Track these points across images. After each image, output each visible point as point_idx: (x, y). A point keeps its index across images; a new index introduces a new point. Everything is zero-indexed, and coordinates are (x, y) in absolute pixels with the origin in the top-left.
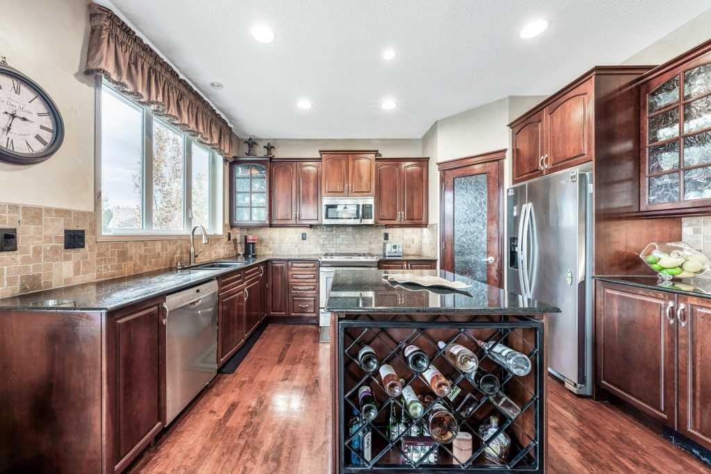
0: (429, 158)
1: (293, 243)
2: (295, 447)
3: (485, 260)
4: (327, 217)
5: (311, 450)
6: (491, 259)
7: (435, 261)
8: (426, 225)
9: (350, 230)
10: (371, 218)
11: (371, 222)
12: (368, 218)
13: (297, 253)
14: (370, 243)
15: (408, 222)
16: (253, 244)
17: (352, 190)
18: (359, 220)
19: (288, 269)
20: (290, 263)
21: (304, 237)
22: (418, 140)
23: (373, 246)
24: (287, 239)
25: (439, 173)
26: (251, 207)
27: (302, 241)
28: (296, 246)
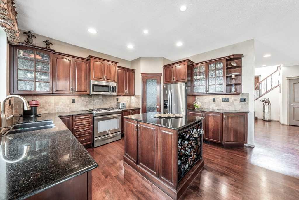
0: (135, 70)
1: (65, 105)
2: (144, 195)
3: (156, 107)
4: (93, 91)
5: (150, 191)
6: (158, 107)
7: (139, 109)
8: (134, 95)
9: (101, 97)
10: (115, 92)
11: (115, 93)
12: (114, 92)
13: (69, 110)
14: (111, 103)
15: (128, 94)
16: (36, 107)
17: (106, 79)
18: (110, 93)
19: (73, 120)
20: (74, 117)
21: (74, 101)
22: (129, 61)
23: (112, 104)
24: (61, 103)
25: (141, 77)
26: (36, 81)
27: (72, 104)
28: (68, 107)
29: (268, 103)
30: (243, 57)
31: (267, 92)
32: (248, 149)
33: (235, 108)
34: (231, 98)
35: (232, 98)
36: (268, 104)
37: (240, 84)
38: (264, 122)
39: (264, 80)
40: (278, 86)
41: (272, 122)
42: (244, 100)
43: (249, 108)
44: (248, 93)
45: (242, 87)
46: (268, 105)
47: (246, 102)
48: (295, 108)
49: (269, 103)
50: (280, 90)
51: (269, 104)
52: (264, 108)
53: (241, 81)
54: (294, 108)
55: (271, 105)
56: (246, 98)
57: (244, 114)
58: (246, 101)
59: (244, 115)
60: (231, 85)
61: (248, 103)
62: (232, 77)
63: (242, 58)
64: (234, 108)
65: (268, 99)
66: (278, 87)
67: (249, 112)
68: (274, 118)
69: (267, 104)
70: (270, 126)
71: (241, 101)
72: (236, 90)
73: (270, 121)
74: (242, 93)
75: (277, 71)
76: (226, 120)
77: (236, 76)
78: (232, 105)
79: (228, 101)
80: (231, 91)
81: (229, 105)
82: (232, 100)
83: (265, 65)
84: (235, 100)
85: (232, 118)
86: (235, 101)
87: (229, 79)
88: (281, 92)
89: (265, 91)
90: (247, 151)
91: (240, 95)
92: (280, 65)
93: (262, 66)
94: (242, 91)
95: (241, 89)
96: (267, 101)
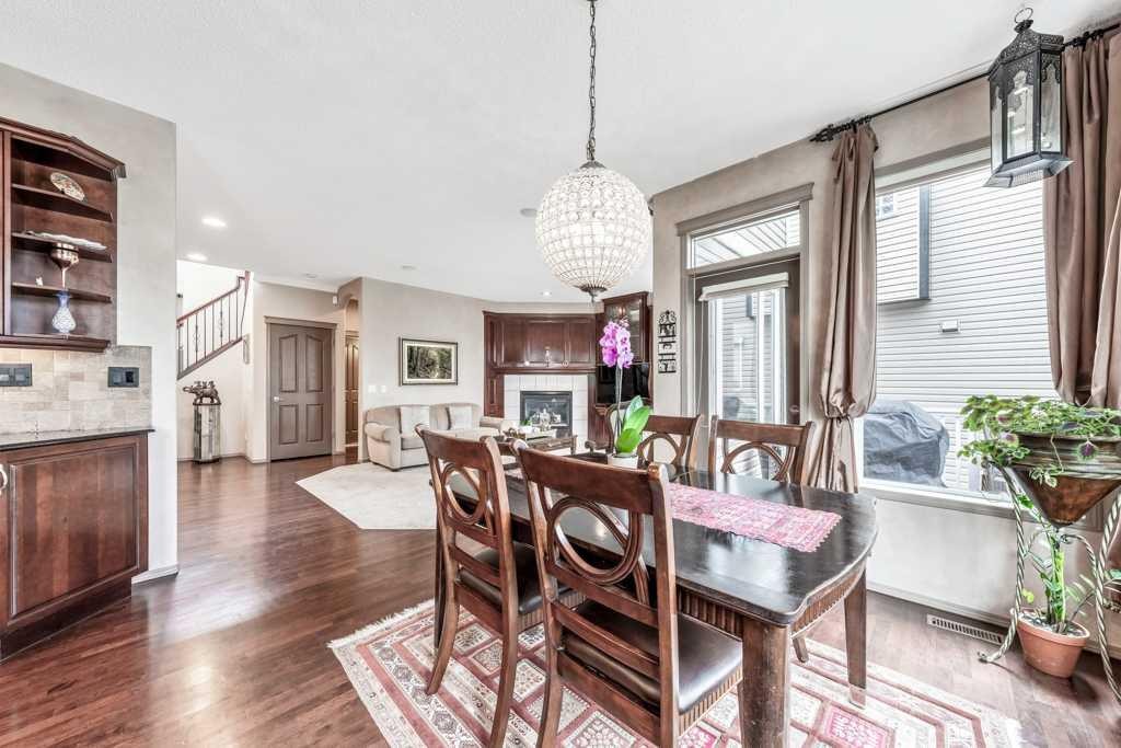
29: (212, 398)
30: (123, 175)
31: (207, 359)
32: (152, 596)
33: (76, 419)
34: (49, 368)
35: (50, 366)
36: (212, 401)
37: (105, 300)
38: (200, 469)
39: (196, 312)
40: (241, 339)
41: (224, 463)
42: (130, 378)
43: (154, 411)
44: (150, 348)
45: (115, 317)
46: (212, 404)
47: (136, 386)
48: (285, 409)
49: (213, 395)
50: (246, 355)
51: (216, 401)
52: (198, 416)
53: (114, 287)
54: (281, 407)
55: (219, 404)
56: (137, 369)
57: (129, 441)
58: (140, 380)
59: (130, 447)
60: (49, 296)
61: (147, 393)
62: (59, 256)
63: (120, 180)
64: (69, 418)
65: (212, 382)
66: (241, 343)
67: (153, 431)
68: (229, 447)
69: (206, 400)
70: (217, 476)
71: (112, 384)
72: (81, 324)
73: (216, 461)
74: (120, 342)
75: (237, 289)
76: (14, 493)
77: (83, 253)
78: (57, 404)
79: (27, 382)
80: (47, 326)
81: (31, 406)
82: (56, 379)
83: (203, 258)
84: (78, 377)
85: (55, 470)
86: (73, 384)
87: (28, 257)
88: (248, 363)
89: (201, 356)
90: (145, 603)
91: (108, 352)
92: (247, 273)
93: (191, 256)
94: (115, 336)
95: (111, 321)
96: (207, 390)
